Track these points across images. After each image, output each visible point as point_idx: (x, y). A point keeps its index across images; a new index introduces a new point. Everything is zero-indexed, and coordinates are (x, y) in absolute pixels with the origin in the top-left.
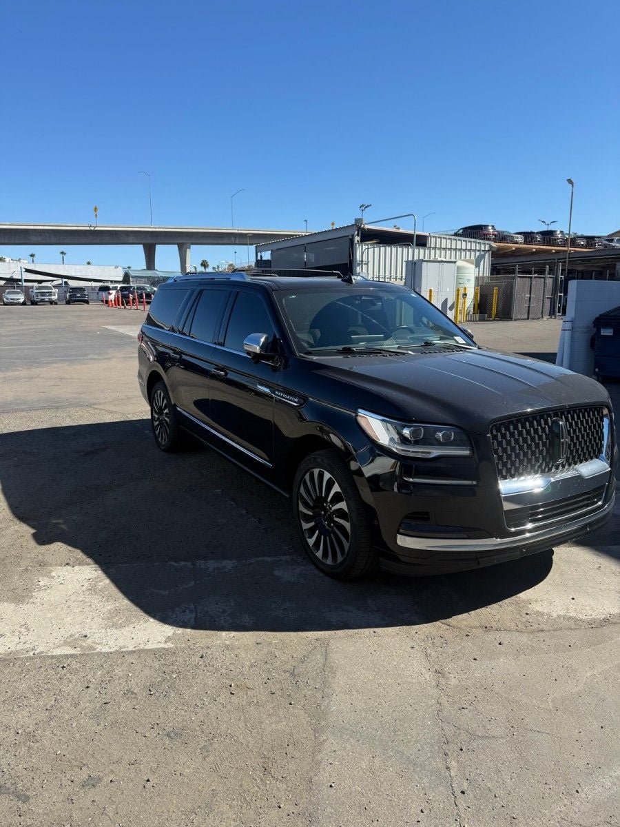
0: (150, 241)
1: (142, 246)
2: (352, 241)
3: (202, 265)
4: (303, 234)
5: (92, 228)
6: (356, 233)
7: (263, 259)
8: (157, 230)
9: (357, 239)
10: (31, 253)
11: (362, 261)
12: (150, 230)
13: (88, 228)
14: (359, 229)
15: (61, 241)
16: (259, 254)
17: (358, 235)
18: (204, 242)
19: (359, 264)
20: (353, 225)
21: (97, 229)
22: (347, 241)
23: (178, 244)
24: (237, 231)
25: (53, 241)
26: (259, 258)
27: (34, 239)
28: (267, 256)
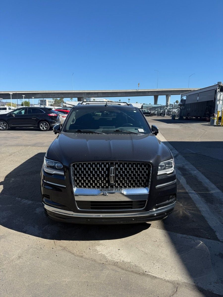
0: (156, 94)
1: (153, 96)
2: (216, 91)
3: (176, 102)
4: (197, 89)
5: (137, 91)
6: (218, 88)
7: (184, 99)
8: (159, 90)
9: (218, 90)
10: (119, 100)
11: (220, 99)
12: (157, 90)
13: (136, 91)
14: (219, 86)
15: (127, 95)
16: (182, 97)
17: (219, 89)
18: (176, 94)
19: (218, 101)
20: (217, 85)
21: (138, 91)
22: (214, 91)
23: (166, 95)
24: (189, 89)
25: (124, 96)
26: (182, 99)
27: (119, 95)
28: (185, 98)
